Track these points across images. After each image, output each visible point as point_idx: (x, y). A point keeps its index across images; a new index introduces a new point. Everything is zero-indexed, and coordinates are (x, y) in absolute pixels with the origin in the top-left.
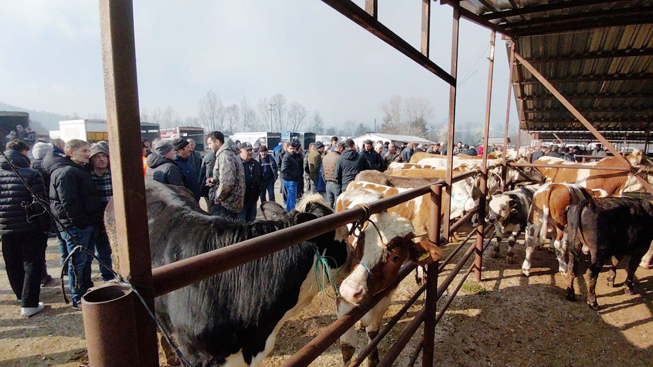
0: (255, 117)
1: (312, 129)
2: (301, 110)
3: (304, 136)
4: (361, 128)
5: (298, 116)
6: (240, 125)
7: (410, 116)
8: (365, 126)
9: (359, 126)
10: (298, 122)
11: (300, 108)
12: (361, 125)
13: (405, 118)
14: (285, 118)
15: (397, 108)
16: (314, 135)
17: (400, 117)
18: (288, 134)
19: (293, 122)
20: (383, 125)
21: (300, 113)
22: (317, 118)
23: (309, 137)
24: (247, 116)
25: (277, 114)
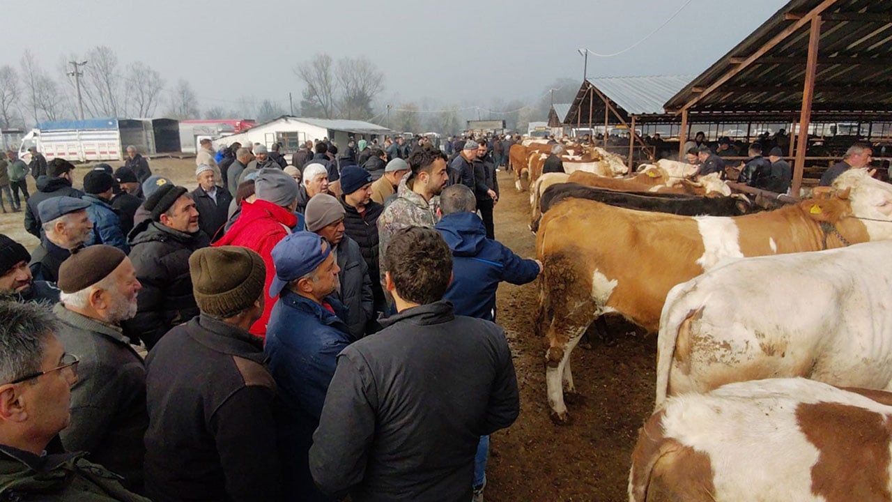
0: (54, 90)
1: (177, 110)
2: (151, 77)
3: (151, 126)
4: (267, 108)
5: (146, 87)
6: (23, 106)
7: (347, 87)
8: (272, 104)
9: (263, 104)
10: (147, 97)
11: (149, 72)
12: (267, 104)
13: (339, 93)
14: (120, 91)
15: (326, 76)
16: (174, 123)
17: (332, 88)
18: (114, 123)
19: (137, 99)
20: (303, 103)
21: (149, 83)
22: (185, 92)
23: (164, 128)
24: (36, 88)
25: (102, 85)
